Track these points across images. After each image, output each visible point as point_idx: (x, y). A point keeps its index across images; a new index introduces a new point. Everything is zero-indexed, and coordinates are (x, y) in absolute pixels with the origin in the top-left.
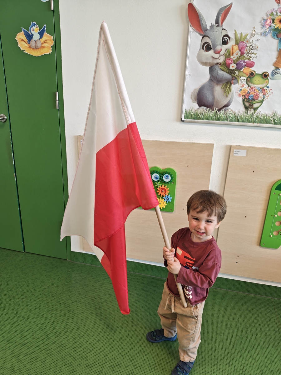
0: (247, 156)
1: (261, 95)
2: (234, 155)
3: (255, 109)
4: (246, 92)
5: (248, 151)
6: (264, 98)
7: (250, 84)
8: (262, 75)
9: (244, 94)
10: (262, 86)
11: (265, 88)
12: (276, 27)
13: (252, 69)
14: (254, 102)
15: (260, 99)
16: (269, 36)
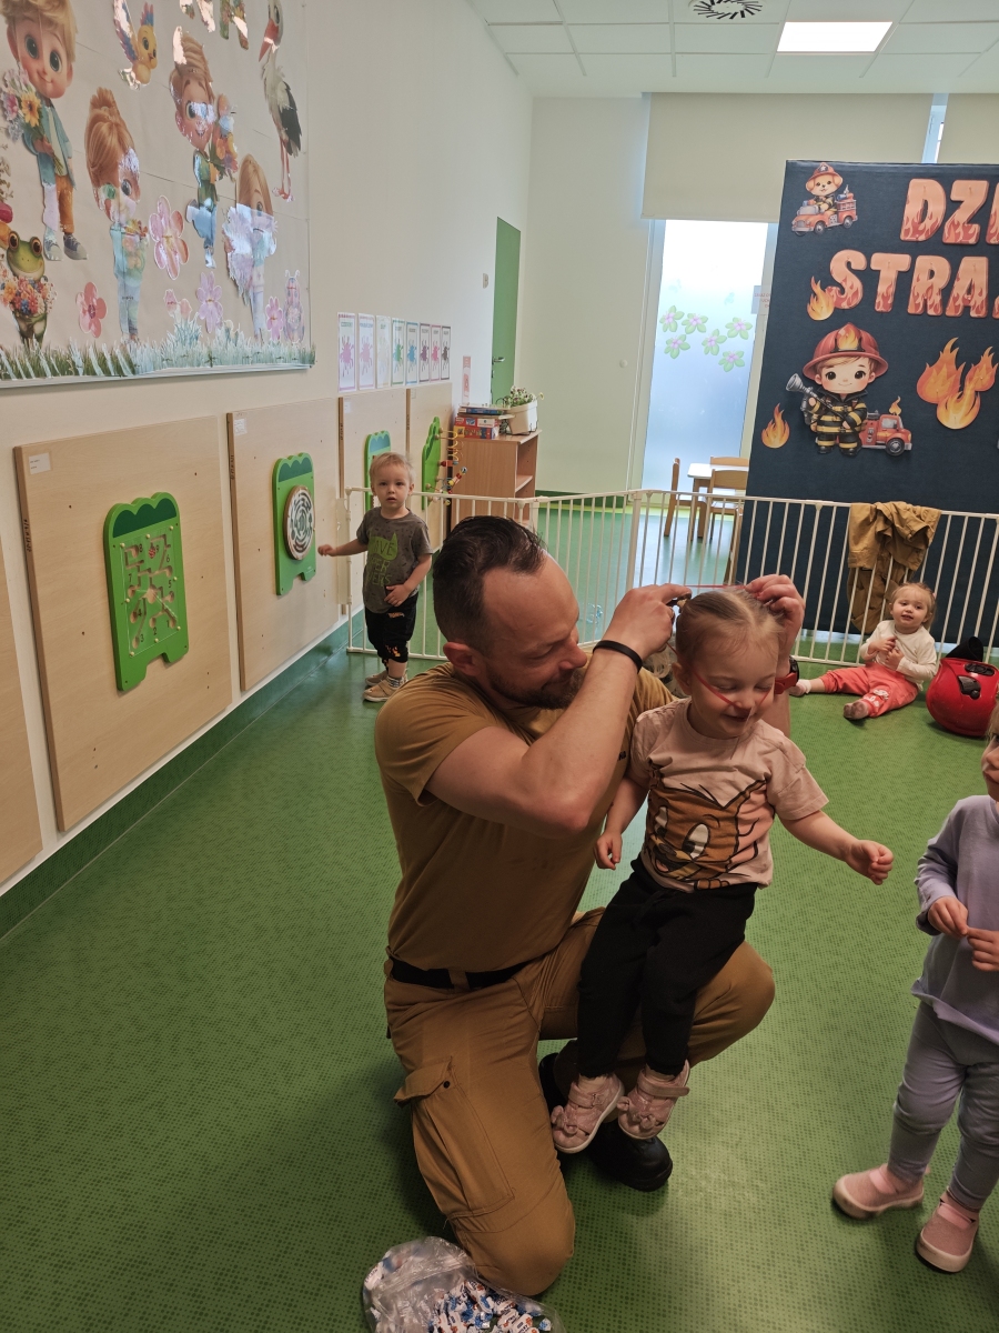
0: (52, 468)
1: (40, 300)
2: (33, 472)
3: (40, 338)
4: (14, 292)
5: (50, 453)
6: (46, 308)
7: (17, 271)
8: (29, 243)
9: (11, 297)
10: (34, 275)
11: (42, 281)
12: (27, 121)
13: (12, 226)
14: (33, 320)
15: (40, 311)
16: (20, 142)
